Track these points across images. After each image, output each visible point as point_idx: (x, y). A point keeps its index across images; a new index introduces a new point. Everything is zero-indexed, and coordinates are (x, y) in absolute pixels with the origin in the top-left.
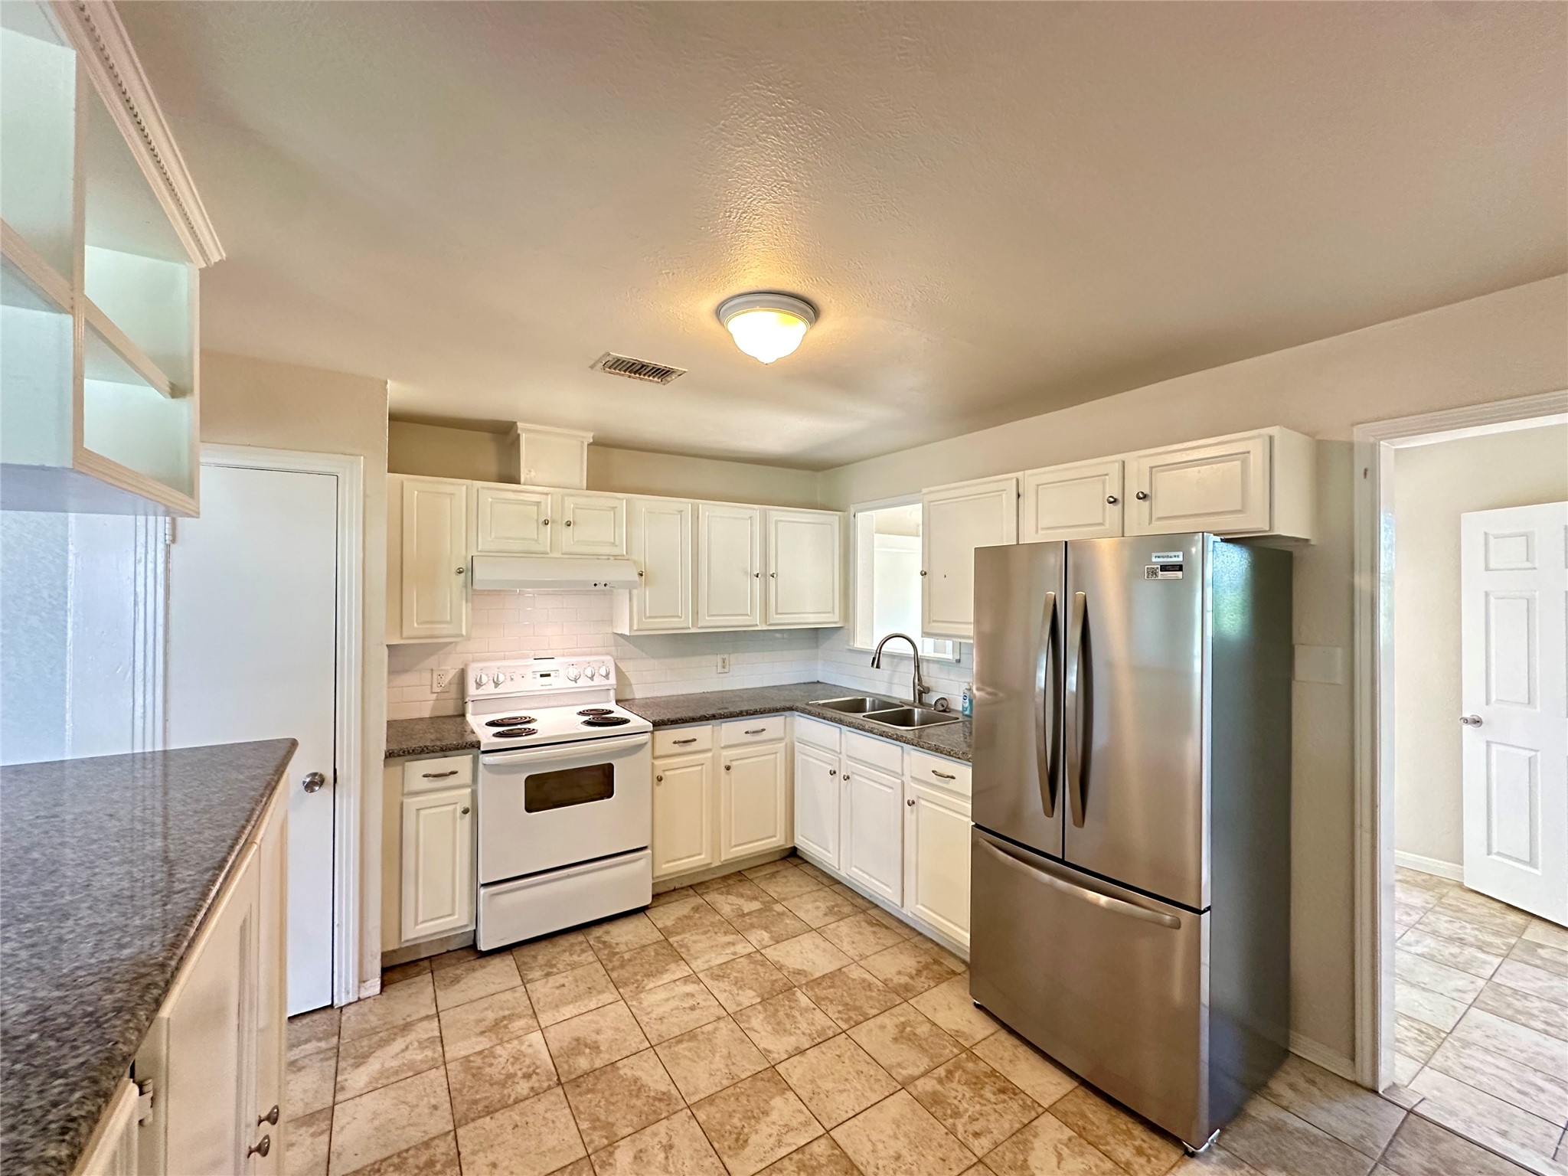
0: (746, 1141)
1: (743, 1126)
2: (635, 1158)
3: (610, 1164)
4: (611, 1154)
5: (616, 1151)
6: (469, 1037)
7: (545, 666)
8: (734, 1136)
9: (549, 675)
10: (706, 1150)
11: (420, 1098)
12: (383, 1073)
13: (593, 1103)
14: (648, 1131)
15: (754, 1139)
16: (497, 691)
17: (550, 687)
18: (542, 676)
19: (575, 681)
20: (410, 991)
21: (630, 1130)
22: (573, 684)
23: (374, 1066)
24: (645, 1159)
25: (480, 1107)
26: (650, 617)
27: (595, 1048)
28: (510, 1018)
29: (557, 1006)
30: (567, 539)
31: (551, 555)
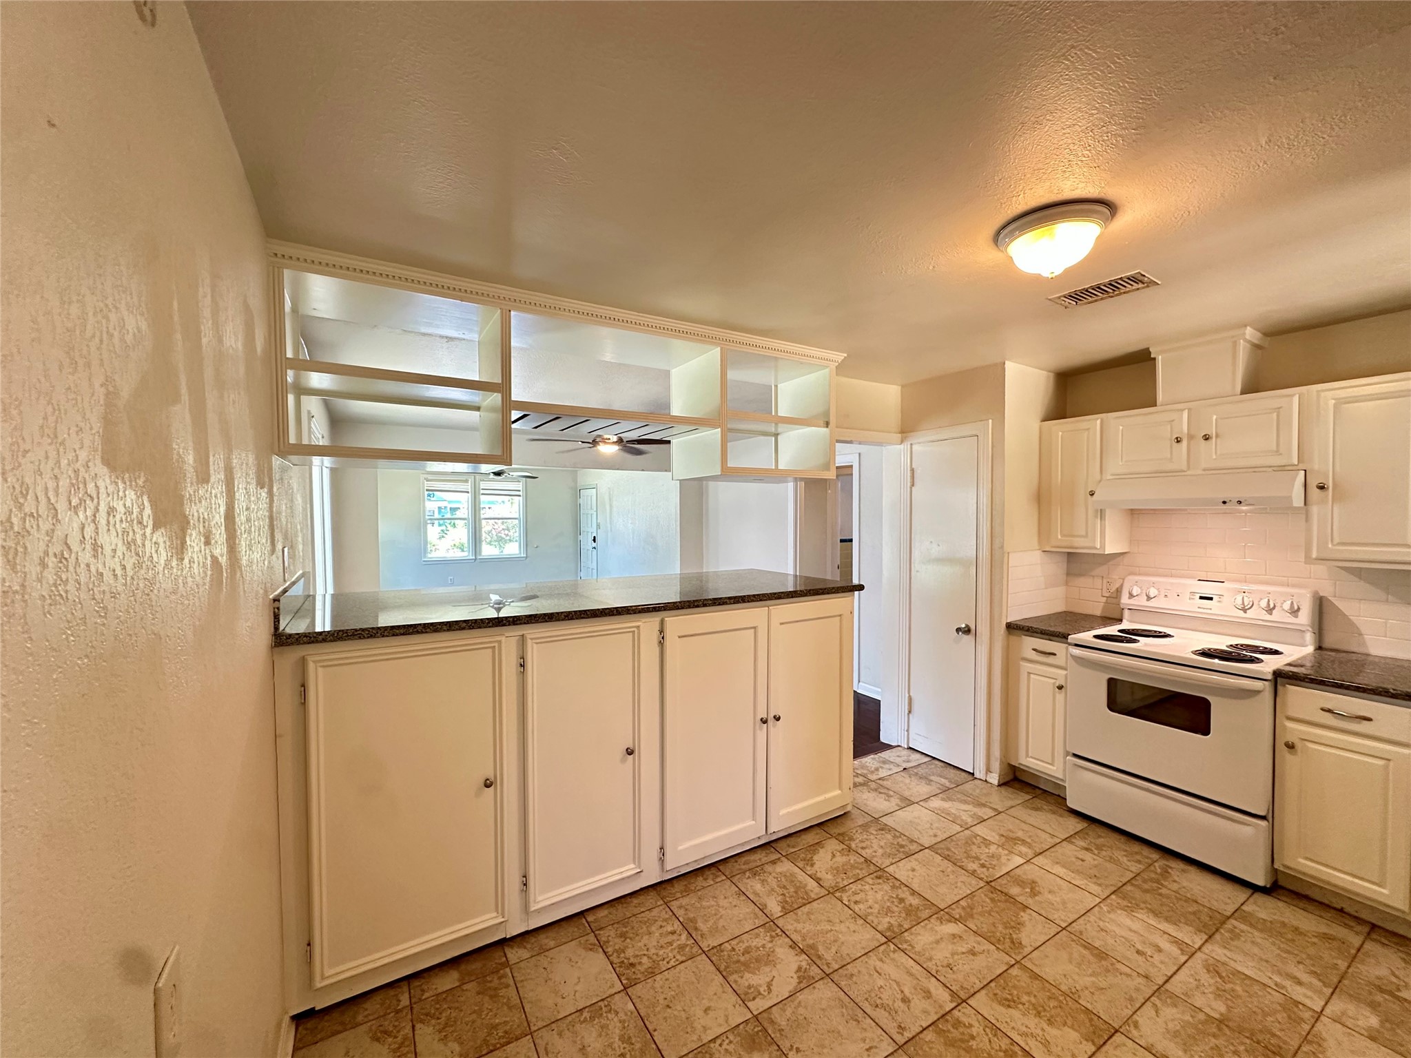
0: (1009, 1006)
1: (1024, 1004)
2: (954, 935)
3: (941, 922)
4: (950, 921)
5: (953, 924)
6: (994, 831)
7: (1208, 589)
8: (1009, 997)
9: (1211, 599)
10: (984, 978)
11: (937, 828)
12: (943, 810)
13: (984, 904)
14: (980, 939)
15: (1015, 1013)
16: (1150, 604)
17: (1209, 611)
18: (1201, 598)
19: (1245, 611)
20: (1010, 796)
21: (974, 928)
22: (1241, 614)
23: (947, 805)
24: (955, 941)
25: (947, 853)
26: (1339, 544)
27: (1034, 893)
28: (1024, 842)
29: (1057, 863)
30: (1208, 454)
31: (1189, 473)
